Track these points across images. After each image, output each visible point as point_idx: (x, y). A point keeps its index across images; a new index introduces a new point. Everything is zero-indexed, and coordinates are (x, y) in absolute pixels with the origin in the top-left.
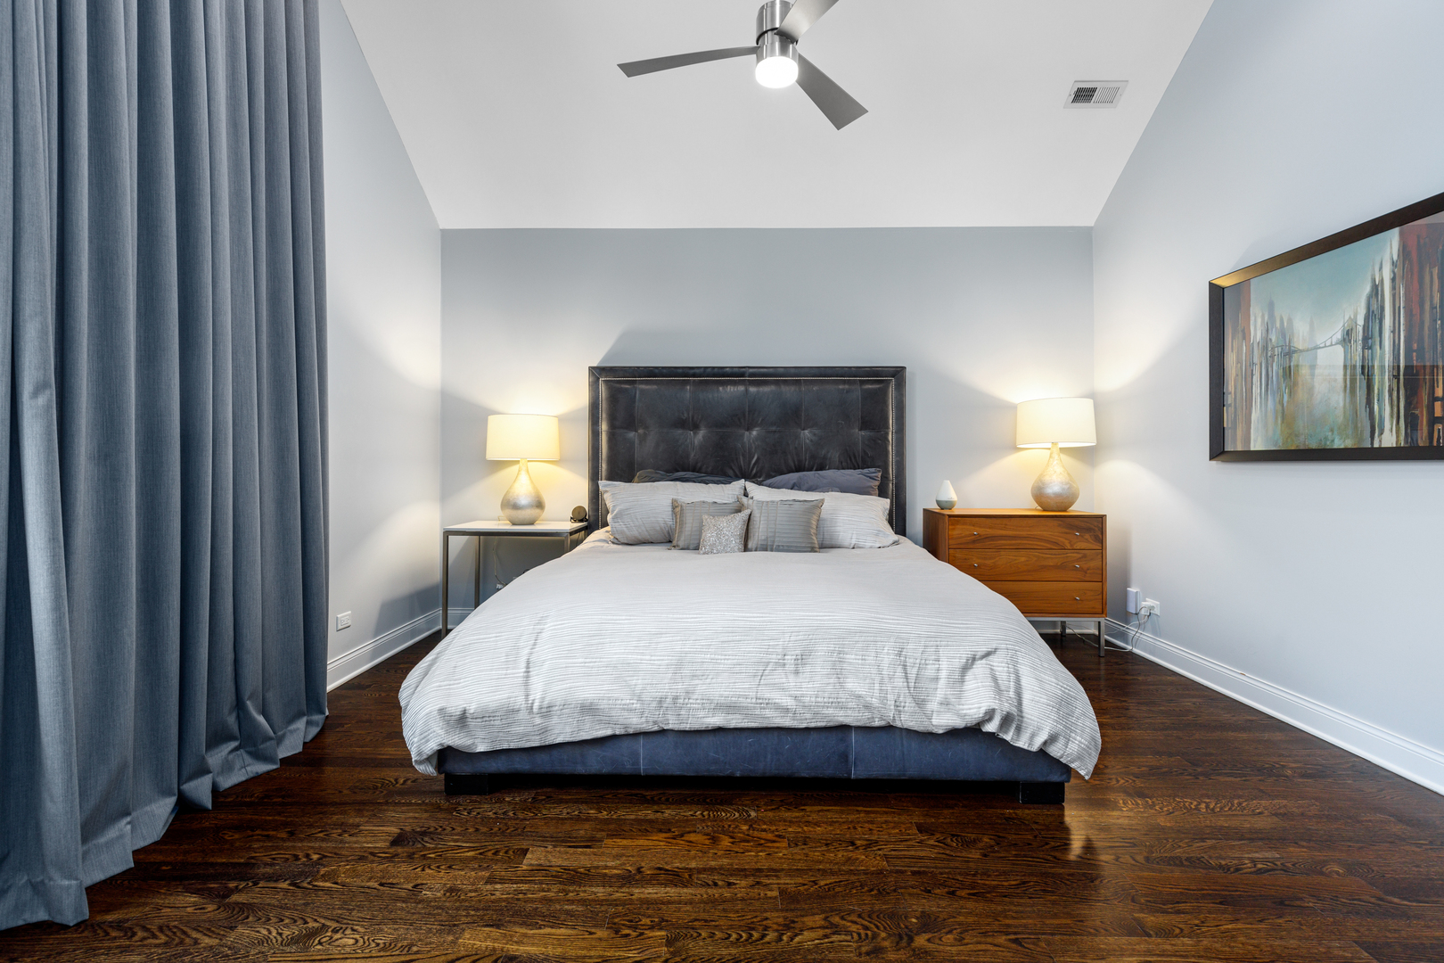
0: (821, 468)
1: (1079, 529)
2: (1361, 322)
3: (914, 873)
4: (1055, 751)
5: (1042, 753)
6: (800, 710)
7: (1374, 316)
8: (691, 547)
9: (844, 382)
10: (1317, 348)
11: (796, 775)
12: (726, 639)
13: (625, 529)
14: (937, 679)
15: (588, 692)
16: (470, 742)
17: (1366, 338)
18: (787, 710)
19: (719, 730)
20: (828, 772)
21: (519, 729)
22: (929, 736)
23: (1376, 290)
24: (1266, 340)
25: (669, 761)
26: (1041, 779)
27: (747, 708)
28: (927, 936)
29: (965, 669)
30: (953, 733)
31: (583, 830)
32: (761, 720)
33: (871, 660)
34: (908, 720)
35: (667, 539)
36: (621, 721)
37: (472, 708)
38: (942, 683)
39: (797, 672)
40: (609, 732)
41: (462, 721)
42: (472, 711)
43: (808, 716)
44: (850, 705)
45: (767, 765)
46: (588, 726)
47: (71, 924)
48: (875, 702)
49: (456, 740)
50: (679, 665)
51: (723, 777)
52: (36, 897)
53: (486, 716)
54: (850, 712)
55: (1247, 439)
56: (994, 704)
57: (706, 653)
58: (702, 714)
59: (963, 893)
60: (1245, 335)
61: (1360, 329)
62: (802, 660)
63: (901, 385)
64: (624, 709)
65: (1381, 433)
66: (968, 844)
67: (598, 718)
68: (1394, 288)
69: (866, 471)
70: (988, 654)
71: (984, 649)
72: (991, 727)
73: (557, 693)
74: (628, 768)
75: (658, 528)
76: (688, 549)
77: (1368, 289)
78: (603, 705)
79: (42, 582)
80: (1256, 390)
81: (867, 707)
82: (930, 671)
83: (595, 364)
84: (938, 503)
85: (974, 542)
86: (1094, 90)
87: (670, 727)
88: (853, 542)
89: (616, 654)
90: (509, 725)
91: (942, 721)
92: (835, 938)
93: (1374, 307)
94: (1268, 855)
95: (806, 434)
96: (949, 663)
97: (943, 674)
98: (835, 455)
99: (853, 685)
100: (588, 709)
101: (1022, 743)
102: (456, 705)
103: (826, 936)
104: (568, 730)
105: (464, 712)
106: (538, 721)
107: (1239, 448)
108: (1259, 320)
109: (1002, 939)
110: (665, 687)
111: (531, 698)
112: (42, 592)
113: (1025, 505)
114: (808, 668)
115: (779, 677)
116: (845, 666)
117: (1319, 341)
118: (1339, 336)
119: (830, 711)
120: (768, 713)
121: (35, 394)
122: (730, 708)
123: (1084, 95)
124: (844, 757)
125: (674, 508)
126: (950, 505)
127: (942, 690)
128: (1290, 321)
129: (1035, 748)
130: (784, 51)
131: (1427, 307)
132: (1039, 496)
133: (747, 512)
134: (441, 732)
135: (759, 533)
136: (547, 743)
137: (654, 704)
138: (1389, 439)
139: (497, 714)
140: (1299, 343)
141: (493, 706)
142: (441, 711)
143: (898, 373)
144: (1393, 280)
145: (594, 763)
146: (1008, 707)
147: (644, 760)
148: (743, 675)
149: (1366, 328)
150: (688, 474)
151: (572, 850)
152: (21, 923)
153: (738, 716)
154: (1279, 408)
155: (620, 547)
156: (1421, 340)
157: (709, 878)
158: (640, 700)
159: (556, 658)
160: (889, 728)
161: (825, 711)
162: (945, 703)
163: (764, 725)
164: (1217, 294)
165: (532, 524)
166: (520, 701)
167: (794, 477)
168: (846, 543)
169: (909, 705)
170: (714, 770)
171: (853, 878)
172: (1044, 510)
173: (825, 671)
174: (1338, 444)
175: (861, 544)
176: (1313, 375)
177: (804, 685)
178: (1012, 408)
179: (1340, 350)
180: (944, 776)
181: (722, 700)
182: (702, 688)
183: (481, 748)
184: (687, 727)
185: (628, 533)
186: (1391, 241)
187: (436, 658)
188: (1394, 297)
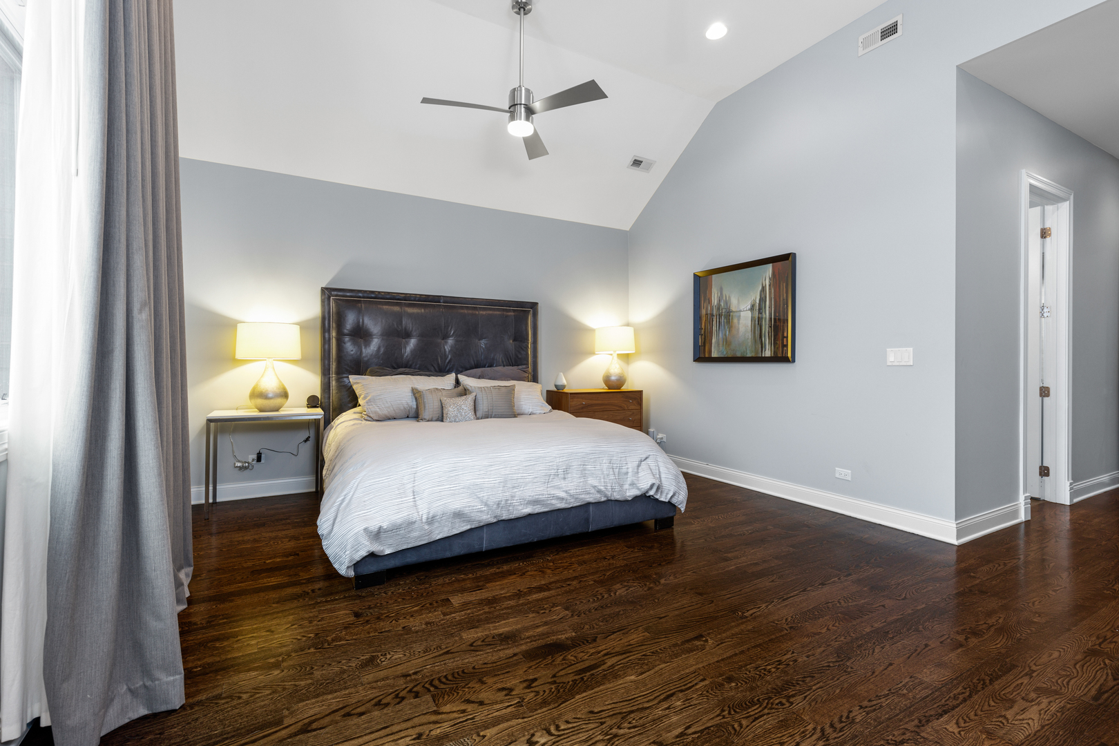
0: (491, 366)
1: (631, 398)
2: (758, 302)
3: (640, 562)
4: (674, 501)
5: (669, 502)
6: (569, 498)
7: (763, 300)
8: (434, 419)
9: (498, 310)
10: (740, 311)
11: (564, 535)
12: (527, 464)
13: (378, 410)
14: (627, 473)
15: (457, 504)
16: (382, 549)
17: (760, 309)
18: (563, 499)
19: (530, 515)
20: (580, 530)
21: (416, 534)
22: (627, 501)
23: (763, 289)
24: (719, 305)
25: (501, 540)
26: (666, 516)
27: (543, 501)
28: (664, 579)
29: (639, 466)
30: (636, 498)
31: (468, 584)
32: (550, 507)
33: (598, 467)
34: (617, 496)
35: (415, 415)
36: (477, 519)
37: (385, 525)
38: (630, 474)
39: (565, 478)
40: (468, 527)
41: (377, 535)
42: (385, 527)
43: (572, 500)
44: (591, 492)
45: (551, 532)
46: (457, 525)
47: (178, 708)
48: (602, 488)
49: (376, 548)
50: (505, 482)
51: (527, 543)
52: (135, 700)
53: (395, 529)
54: (591, 496)
55: (710, 352)
56: (654, 481)
57: (518, 473)
58: (520, 508)
59: (664, 563)
60: (710, 301)
61: (757, 305)
62: (566, 471)
63: (535, 315)
64: (478, 512)
65: (765, 351)
66: (652, 548)
67: (463, 519)
68: (770, 289)
69: (520, 367)
70: (647, 458)
71: (645, 456)
72: (651, 493)
73: (437, 507)
74: (476, 548)
75: (402, 408)
76: (432, 421)
77: (760, 288)
78: (466, 510)
79: (151, 455)
80: (714, 328)
81: (599, 491)
82: (624, 470)
83: (324, 286)
84: (556, 386)
85: (582, 408)
86: (642, 162)
87: (504, 518)
88: (530, 410)
89: (468, 480)
90: (410, 532)
91: (631, 493)
92: (631, 589)
93: (763, 296)
94: (750, 528)
95: (483, 343)
96: (631, 466)
97: (630, 470)
98: (499, 357)
99: (592, 481)
100: (458, 515)
101: (662, 499)
102: (374, 525)
103: (627, 590)
104: (446, 529)
105: (380, 527)
106: (426, 527)
107: (707, 356)
108: (716, 295)
109: (689, 573)
110: (500, 495)
111: (420, 513)
112: (151, 462)
113: (601, 387)
114: (570, 475)
115: (557, 482)
116: (587, 472)
117: (742, 308)
118: (749, 307)
119: (583, 496)
120: (554, 502)
121: (140, 311)
122: (535, 502)
123: (637, 163)
124: (587, 520)
125: (414, 394)
126: (564, 387)
127: (630, 478)
128: (729, 297)
129: (667, 501)
130: (527, 119)
131: (782, 299)
132: (607, 380)
133: (474, 394)
134: (367, 543)
135: (483, 407)
136: (432, 540)
137: (495, 506)
138: (768, 353)
139: (403, 526)
140: (733, 308)
141: (399, 521)
142: (366, 530)
143: (534, 306)
144: (770, 285)
145: (458, 549)
146: (657, 482)
147: (486, 543)
148: (539, 483)
149: (759, 304)
150: (407, 370)
151: (474, 593)
152: (127, 721)
153: (539, 506)
154: (724, 337)
155: (374, 423)
156: (779, 311)
157: (558, 585)
158: (486, 505)
159: (432, 487)
160: (609, 501)
161: (581, 497)
162: (632, 484)
163: (552, 509)
164: (697, 278)
165: (277, 410)
166: (415, 517)
167: (479, 371)
168: (526, 412)
169: (617, 488)
170: (524, 540)
171: (618, 569)
172: (609, 389)
173: (578, 476)
174: (749, 355)
175: (535, 412)
176: (739, 323)
177: (569, 484)
178: (592, 330)
179: (749, 313)
180: (629, 523)
181: (531, 498)
182: (518, 493)
183: (388, 552)
184: (512, 516)
185: (380, 413)
186: (768, 269)
187: (344, 499)
188: (770, 292)
